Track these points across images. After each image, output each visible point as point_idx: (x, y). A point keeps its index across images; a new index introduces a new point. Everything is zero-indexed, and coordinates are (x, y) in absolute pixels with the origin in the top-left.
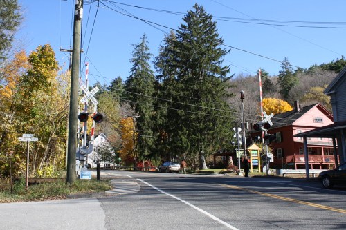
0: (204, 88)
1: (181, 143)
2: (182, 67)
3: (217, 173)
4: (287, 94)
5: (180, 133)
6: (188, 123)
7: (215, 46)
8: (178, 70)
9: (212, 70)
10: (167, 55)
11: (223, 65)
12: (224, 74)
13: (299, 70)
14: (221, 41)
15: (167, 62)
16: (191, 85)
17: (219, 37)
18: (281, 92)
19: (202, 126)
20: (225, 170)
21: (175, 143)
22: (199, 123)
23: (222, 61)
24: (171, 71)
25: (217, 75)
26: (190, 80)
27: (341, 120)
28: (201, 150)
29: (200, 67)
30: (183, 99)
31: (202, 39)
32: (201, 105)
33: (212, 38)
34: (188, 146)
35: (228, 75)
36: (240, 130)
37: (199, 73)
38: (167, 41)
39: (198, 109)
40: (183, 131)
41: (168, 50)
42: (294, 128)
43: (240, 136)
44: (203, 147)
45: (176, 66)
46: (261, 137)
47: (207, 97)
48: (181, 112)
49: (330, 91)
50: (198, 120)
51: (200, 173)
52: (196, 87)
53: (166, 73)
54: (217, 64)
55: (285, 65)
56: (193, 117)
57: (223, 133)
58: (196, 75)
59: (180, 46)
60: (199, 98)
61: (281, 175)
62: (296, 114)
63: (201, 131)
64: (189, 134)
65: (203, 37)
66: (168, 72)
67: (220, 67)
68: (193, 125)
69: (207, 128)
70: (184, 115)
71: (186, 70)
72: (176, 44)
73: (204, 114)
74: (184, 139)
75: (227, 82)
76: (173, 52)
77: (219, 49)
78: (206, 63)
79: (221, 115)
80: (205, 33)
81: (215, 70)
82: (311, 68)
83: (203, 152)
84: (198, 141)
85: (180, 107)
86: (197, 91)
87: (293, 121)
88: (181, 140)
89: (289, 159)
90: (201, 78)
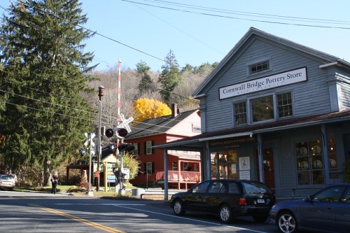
0: (56, 78)
1: (19, 150)
2: (29, 48)
3: (63, 192)
4: (168, 94)
5: (18, 136)
6: (31, 123)
7: (76, 24)
8: (25, 51)
9: (69, 56)
10: (11, 30)
11: (84, 51)
12: (84, 62)
13: (188, 67)
14: (84, 20)
15: (11, 38)
16: (39, 72)
17: (82, 14)
18: (162, 92)
19: (50, 128)
20: (75, 187)
21: (11, 149)
22: (46, 124)
23: (83, 46)
24: (16, 51)
25: (75, 63)
26: (39, 66)
27: (210, 130)
28: (46, 160)
29: (54, 49)
30: (26, 90)
31: (60, 14)
32: (50, 101)
33: (73, 13)
34: (28, 154)
35: (90, 64)
36: (93, 135)
37: (51, 58)
38: (14, 10)
39: (46, 105)
40: (22, 133)
41: (13, 23)
42: (168, 137)
43: (93, 144)
44: (50, 157)
45: (21, 46)
46: (115, 146)
47: (60, 90)
48: (22, 108)
49: (200, 94)
50: (45, 119)
51: (42, 190)
52: (46, 77)
53: (7, 53)
54: (77, 49)
55: (169, 59)
56: (38, 115)
57: (77, 138)
58: (48, 61)
59: (29, 19)
60: (49, 91)
61: (138, 196)
62: (172, 120)
63: (47, 135)
64: (31, 138)
65: (62, 10)
66: (10, 52)
67: (81, 54)
68: (37, 126)
69: (56, 130)
70: (26, 113)
71: (35, 52)
72: (24, 16)
73: (53, 113)
74: (23, 144)
75: (89, 73)
76: (21, 26)
77: (81, 30)
78: (62, 45)
79: (76, 115)
80: (65, 5)
81: (73, 56)
82: (201, 66)
83: (49, 162)
84: (43, 147)
85: (20, 101)
86: (48, 82)
87: (168, 129)
88: (19, 145)
89: (159, 175)
90: (53, 64)
